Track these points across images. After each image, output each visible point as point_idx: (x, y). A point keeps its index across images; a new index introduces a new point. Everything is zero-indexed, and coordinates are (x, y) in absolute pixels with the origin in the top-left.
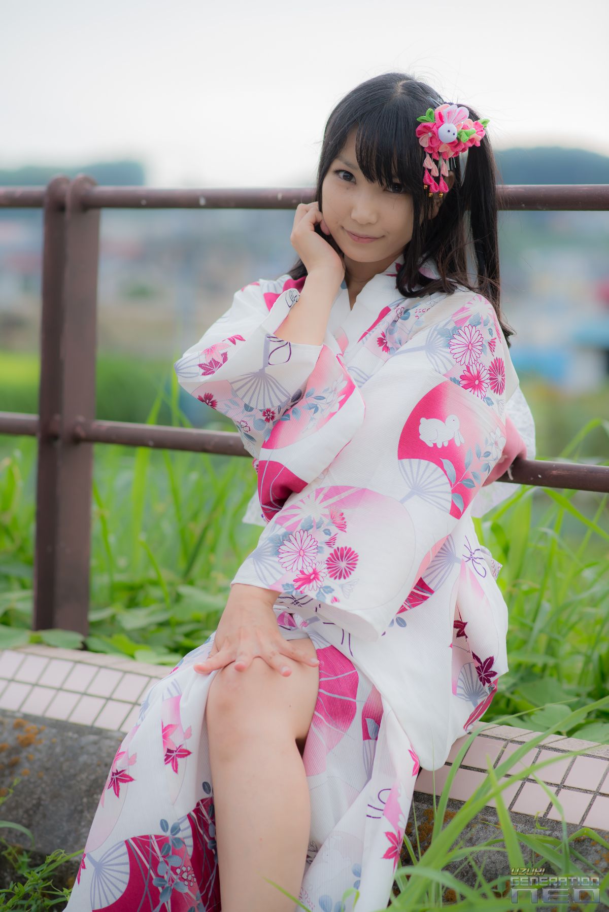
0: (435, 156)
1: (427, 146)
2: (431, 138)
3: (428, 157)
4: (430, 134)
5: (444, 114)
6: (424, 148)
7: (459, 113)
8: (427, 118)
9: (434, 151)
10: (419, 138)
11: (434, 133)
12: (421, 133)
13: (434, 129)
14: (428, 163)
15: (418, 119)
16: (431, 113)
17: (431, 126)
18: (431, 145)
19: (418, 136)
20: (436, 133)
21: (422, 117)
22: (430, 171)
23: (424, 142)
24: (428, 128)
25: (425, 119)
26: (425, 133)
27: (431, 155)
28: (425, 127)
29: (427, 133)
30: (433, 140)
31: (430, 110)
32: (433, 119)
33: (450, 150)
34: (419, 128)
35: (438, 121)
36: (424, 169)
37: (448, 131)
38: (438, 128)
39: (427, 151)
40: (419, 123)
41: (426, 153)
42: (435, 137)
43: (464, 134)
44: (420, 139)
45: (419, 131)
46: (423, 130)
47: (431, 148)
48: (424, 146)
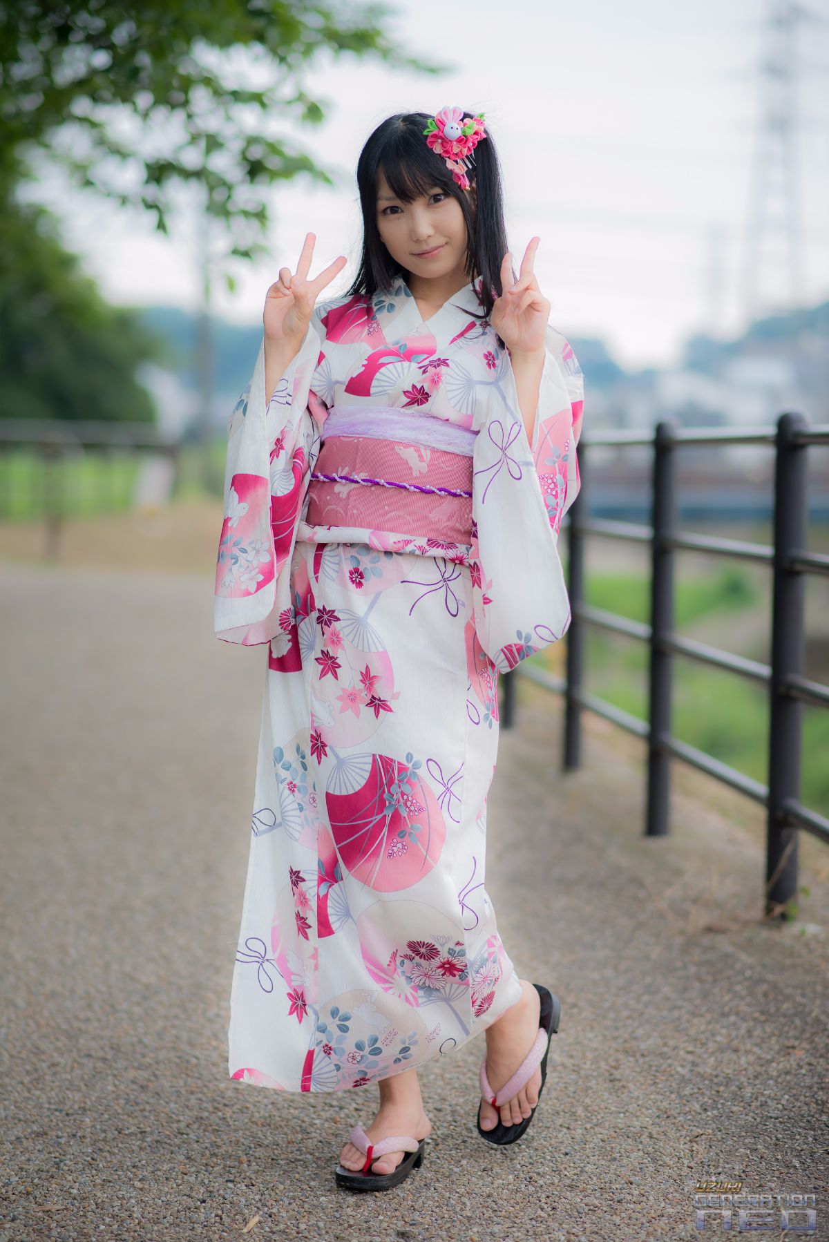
0: (453, 157)
1: (442, 151)
2: (442, 143)
3: (447, 159)
4: (440, 141)
5: (441, 119)
6: (440, 155)
7: (454, 112)
8: (431, 129)
11: (442, 138)
12: (433, 143)
13: (441, 134)
14: (450, 165)
15: (425, 133)
17: (437, 134)
19: (431, 147)
20: (443, 136)
21: (427, 130)
23: (438, 149)
24: (435, 136)
26: (435, 141)
27: (449, 158)
28: (433, 136)
29: (437, 141)
30: (445, 144)
31: (430, 121)
32: (435, 127)
34: (429, 140)
35: (439, 127)
36: (448, 170)
37: (454, 130)
38: (443, 132)
39: (444, 155)
40: (427, 136)
41: (445, 158)
42: (445, 141)
43: (466, 129)
44: (433, 149)
45: (430, 142)
46: (432, 139)
47: (446, 152)
48: (439, 152)
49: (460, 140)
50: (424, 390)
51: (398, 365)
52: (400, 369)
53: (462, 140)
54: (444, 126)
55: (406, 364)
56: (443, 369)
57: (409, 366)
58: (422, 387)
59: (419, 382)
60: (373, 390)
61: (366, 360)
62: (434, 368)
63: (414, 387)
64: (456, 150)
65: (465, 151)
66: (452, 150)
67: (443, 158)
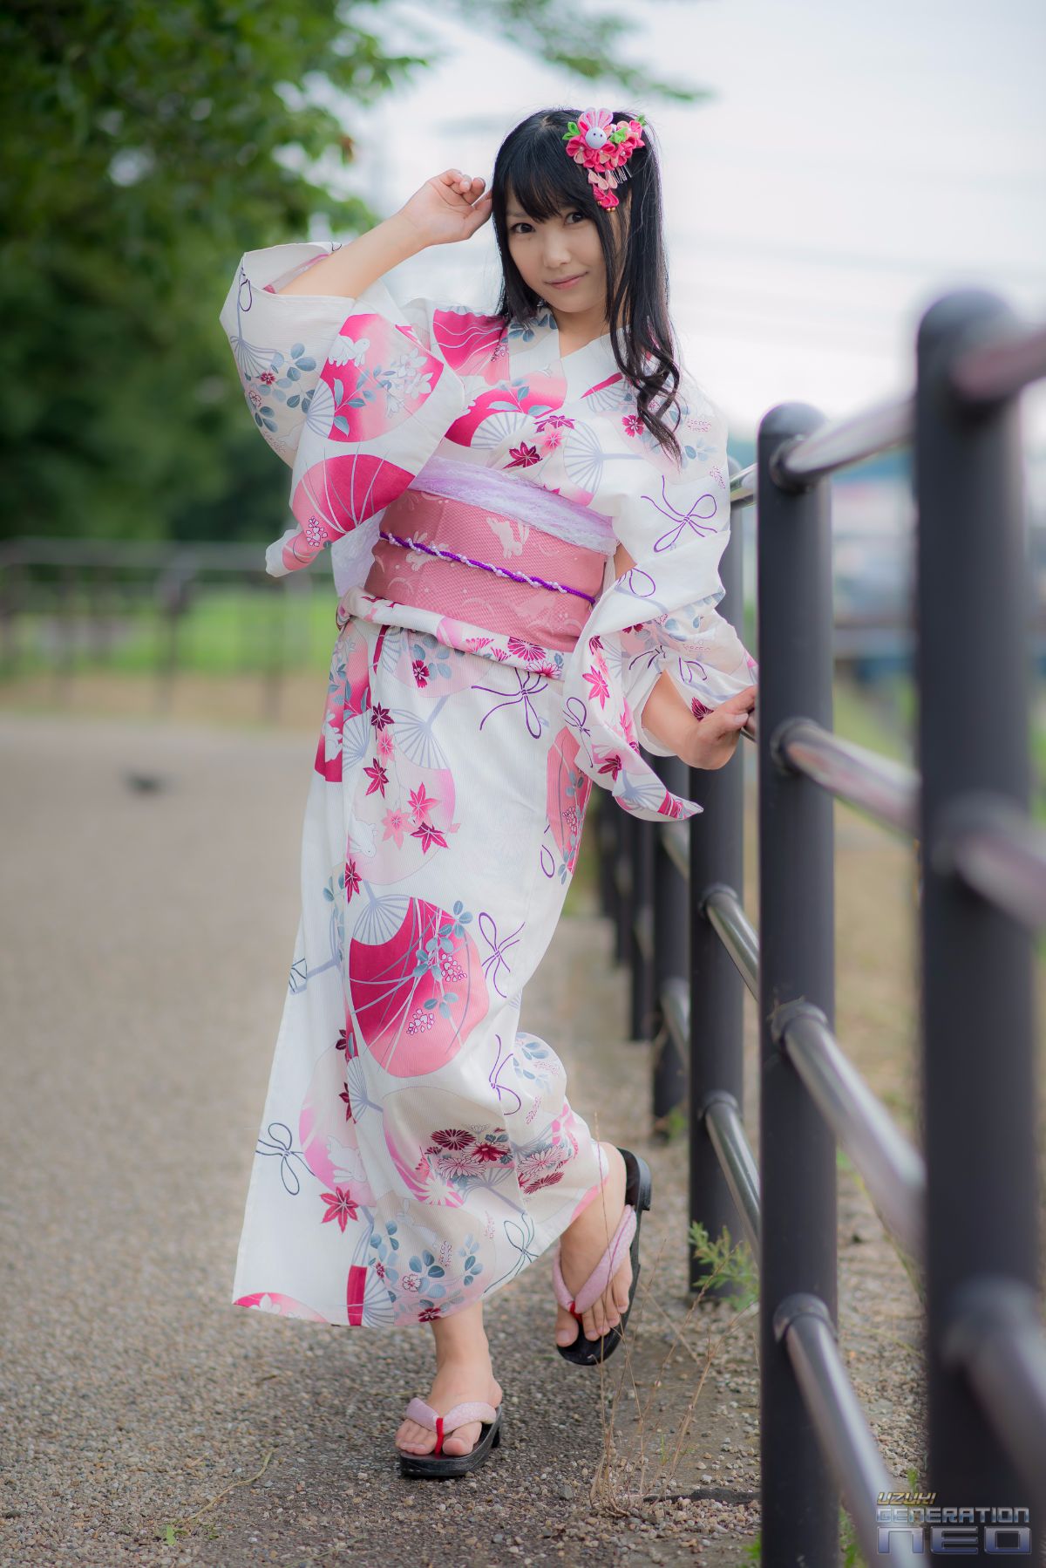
0: (599, 169)
1: (584, 161)
2: (585, 152)
3: (591, 172)
4: (582, 148)
5: (586, 122)
6: (582, 165)
7: (601, 115)
9: (594, 164)
11: (582, 144)
12: (573, 150)
13: (582, 141)
14: (593, 177)
15: (565, 138)
16: (572, 126)
17: (579, 140)
19: (571, 155)
20: (587, 144)
21: (567, 134)
23: (580, 159)
24: (576, 143)
25: (570, 135)
26: (576, 148)
27: (593, 169)
28: (574, 142)
29: (578, 149)
30: (588, 152)
31: (570, 123)
32: (578, 131)
33: (612, 158)
34: (569, 146)
35: (583, 132)
36: (591, 185)
37: (598, 136)
38: (586, 137)
39: (588, 166)
40: (568, 141)
42: (587, 148)
43: (616, 135)
44: (574, 157)
45: (570, 149)
46: (573, 146)
47: (590, 162)
48: (580, 162)
49: (607, 148)
50: (535, 451)
51: (510, 415)
52: (511, 421)
53: (610, 148)
54: (587, 130)
55: (520, 415)
56: (564, 430)
57: (525, 420)
58: (534, 448)
59: (531, 441)
60: (474, 441)
61: (475, 401)
62: (552, 428)
63: (523, 445)
64: (603, 159)
65: (616, 162)
66: (597, 160)
67: (586, 169)
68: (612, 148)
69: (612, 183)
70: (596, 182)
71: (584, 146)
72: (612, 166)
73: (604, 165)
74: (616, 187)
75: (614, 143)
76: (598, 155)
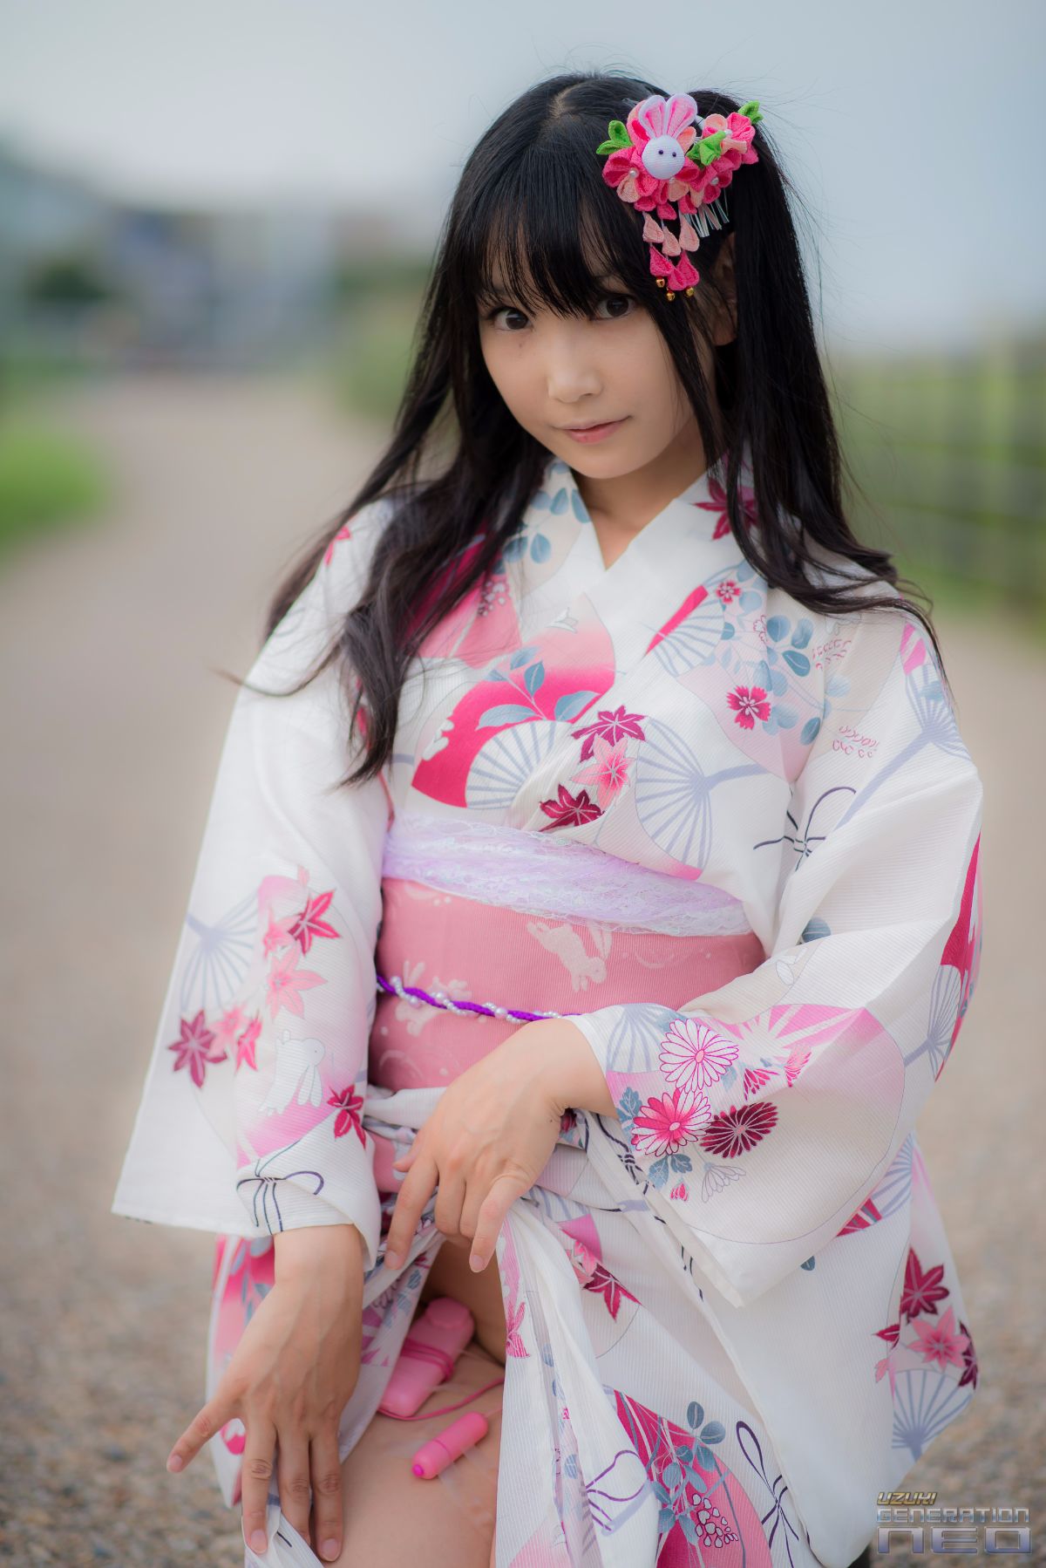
0: (664, 214)
1: (638, 199)
2: (640, 179)
3: (648, 219)
5: (644, 123)
6: (632, 205)
7: (673, 109)
8: (616, 143)
9: (658, 204)
10: (616, 188)
11: (638, 167)
12: (616, 176)
13: (636, 159)
14: (653, 232)
15: (599, 151)
16: (618, 130)
17: (627, 157)
18: (646, 195)
19: (613, 185)
20: (643, 166)
21: (604, 145)
22: (659, 246)
23: (629, 192)
24: (623, 163)
25: (611, 146)
26: (623, 173)
27: (654, 215)
28: (617, 161)
29: (627, 172)
30: (645, 181)
31: (614, 123)
32: (628, 140)
33: (692, 191)
34: (608, 168)
35: (636, 139)
36: (646, 245)
38: (641, 153)
39: (641, 208)
40: (603, 159)
41: (644, 214)
42: (643, 174)
43: (704, 149)
44: (618, 191)
45: (609, 174)
46: (620, 168)
47: (649, 199)
48: (631, 200)
49: (684, 175)
50: (587, 800)
51: (524, 730)
52: (528, 744)
53: (690, 174)
54: (646, 139)
55: (543, 726)
56: (630, 745)
57: (552, 733)
58: (583, 792)
59: (575, 779)
60: (470, 794)
61: (450, 719)
62: (607, 743)
63: (562, 790)
64: (675, 195)
65: (698, 198)
66: (664, 195)
67: (639, 214)
68: (695, 171)
69: (689, 240)
70: (659, 240)
71: (639, 168)
72: (691, 206)
73: (675, 205)
74: (694, 246)
75: (698, 162)
76: (666, 185)
